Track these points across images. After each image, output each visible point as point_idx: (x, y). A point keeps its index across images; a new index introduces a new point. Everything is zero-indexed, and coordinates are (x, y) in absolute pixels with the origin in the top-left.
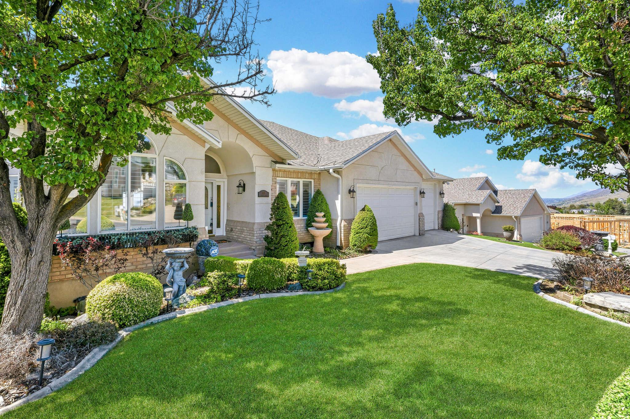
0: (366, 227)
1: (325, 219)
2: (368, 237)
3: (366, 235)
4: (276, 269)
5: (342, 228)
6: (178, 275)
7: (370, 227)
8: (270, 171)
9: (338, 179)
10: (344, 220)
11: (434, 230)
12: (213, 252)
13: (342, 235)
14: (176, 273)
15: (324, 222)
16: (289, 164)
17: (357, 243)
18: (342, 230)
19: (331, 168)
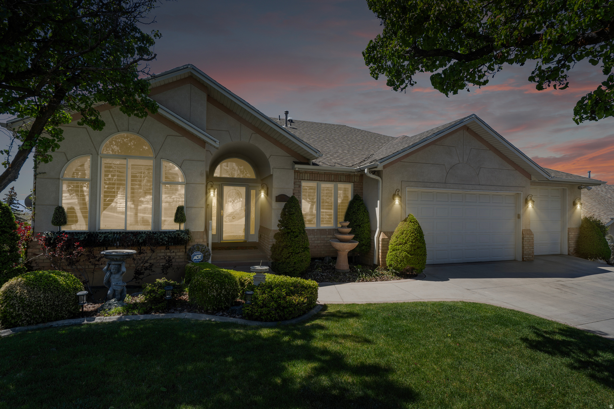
0: (406, 243)
1: (350, 229)
2: (406, 256)
3: (404, 254)
4: (212, 285)
5: (381, 243)
6: (114, 278)
7: (410, 243)
8: (292, 174)
9: (377, 181)
10: (385, 233)
11: (561, 255)
12: (195, 258)
13: (380, 251)
14: (113, 276)
15: (350, 233)
16: (314, 164)
17: (393, 262)
18: (380, 245)
19: (365, 167)
